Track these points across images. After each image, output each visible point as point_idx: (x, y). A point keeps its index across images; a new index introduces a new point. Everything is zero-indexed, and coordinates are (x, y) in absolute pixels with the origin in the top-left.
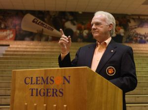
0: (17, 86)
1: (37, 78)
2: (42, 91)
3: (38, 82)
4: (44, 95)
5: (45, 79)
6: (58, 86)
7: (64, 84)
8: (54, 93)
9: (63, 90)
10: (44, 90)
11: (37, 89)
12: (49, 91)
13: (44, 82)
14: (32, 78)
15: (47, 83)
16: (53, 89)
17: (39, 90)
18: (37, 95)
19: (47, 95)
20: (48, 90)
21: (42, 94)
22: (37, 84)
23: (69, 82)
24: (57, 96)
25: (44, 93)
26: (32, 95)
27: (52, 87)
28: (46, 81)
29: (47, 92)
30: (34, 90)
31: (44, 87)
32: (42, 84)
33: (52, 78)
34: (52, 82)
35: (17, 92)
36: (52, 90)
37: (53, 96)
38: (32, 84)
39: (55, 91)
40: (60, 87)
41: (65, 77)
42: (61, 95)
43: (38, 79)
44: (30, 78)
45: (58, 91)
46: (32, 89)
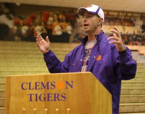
0: (13, 91)
1: (36, 83)
5: (45, 84)
6: (60, 91)
7: (66, 88)
8: (56, 97)
9: (65, 94)
10: (45, 95)
11: (36, 95)
12: (50, 95)
14: (30, 83)
15: (48, 88)
16: (55, 94)
17: (38, 96)
18: (36, 100)
19: (48, 100)
20: (48, 95)
21: (42, 99)
22: (36, 89)
23: (72, 87)
24: (59, 100)
25: (45, 98)
26: (31, 100)
27: (53, 91)
28: (46, 86)
29: (48, 97)
30: (32, 95)
31: (45, 92)
32: (42, 89)
33: (53, 83)
34: (53, 87)
35: (12, 98)
36: (53, 95)
37: (55, 100)
38: (30, 89)
39: (57, 96)
40: (62, 92)
41: (67, 82)
42: (63, 99)
43: (38, 84)
44: (28, 84)
45: (60, 95)
46: (31, 95)
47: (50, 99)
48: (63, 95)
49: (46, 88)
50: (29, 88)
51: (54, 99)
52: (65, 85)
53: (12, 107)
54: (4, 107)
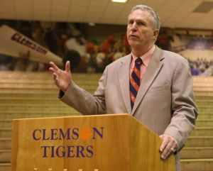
0: (21, 143)
1: (52, 130)
2: (61, 149)
3: (55, 137)
4: (64, 155)
5: (65, 132)
6: (85, 142)
7: (94, 138)
8: (80, 152)
9: (92, 147)
10: (64, 147)
11: (53, 147)
12: (71, 149)
13: (64, 137)
14: (44, 130)
15: (69, 138)
16: (78, 147)
17: (55, 149)
18: (53, 156)
19: (69, 156)
20: (69, 147)
21: (61, 154)
22: (52, 139)
23: (101, 136)
24: (83, 156)
25: (64, 153)
26: (45, 156)
27: (76, 143)
28: (66, 135)
29: (69, 151)
30: (47, 148)
31: (64, 143)
32: (60, 139)
33: (76, 131)
34: (75, 136)
35: (21, 152)
36: (76, 148)
37: (78, 156)
38: (44, 139)
39: (80, 149)
41: (95, 129)
43: (55, 132)
44: (42, 131)
45: (85, 149)
46: (45, 148)
47: (71, 154)
48: (90, 148)
49: (66, 137)
50: (42, 137)
51: (76, 155)
52: (92, 134)
53: (20, 165)
54: (10, 162)
